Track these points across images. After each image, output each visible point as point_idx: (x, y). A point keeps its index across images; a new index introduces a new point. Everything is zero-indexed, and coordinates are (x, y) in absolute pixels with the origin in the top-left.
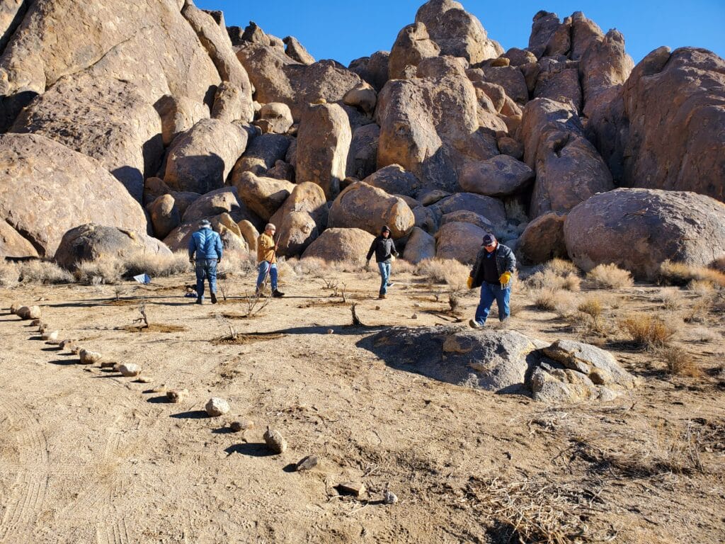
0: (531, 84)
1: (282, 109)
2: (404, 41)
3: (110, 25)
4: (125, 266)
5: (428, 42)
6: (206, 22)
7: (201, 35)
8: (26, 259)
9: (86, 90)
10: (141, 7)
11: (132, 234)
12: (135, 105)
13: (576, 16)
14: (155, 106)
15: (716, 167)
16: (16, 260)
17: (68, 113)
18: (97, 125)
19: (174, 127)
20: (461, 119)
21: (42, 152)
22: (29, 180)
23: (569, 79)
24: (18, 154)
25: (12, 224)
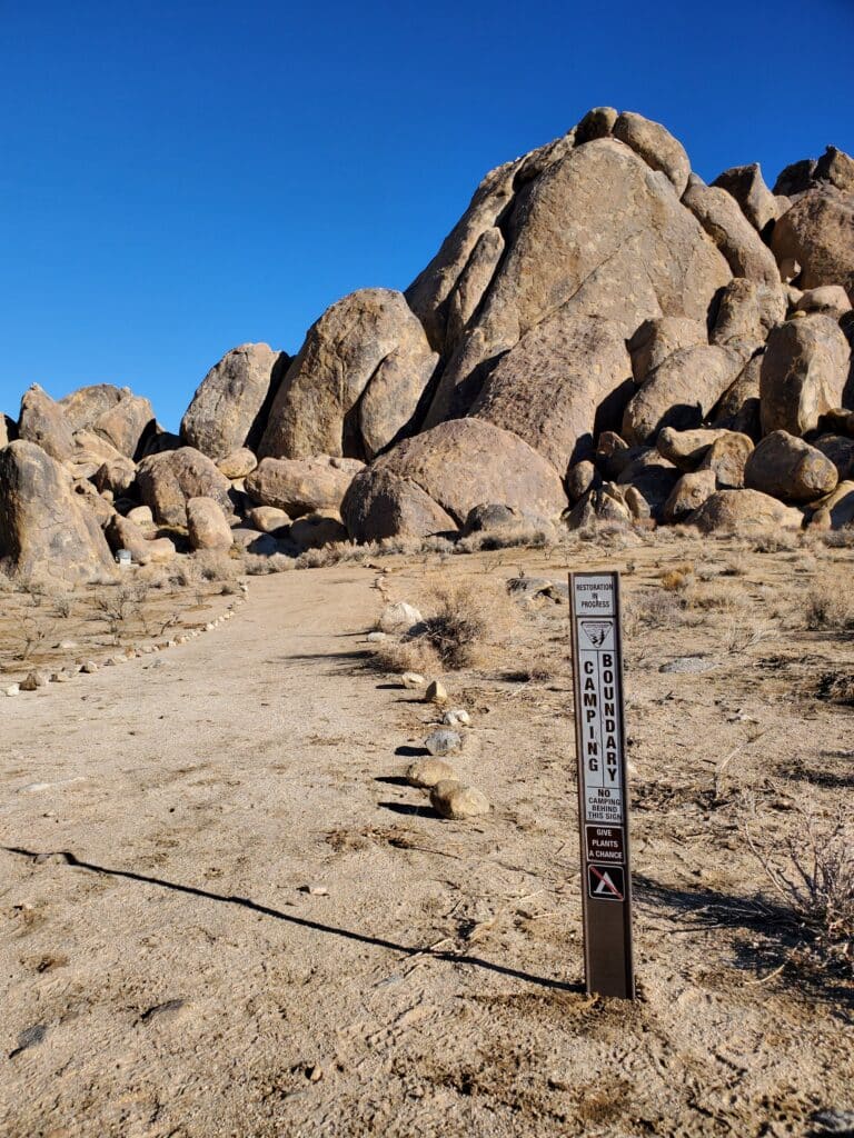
3: (590, 246)
6: (715, 201)
7: (706, 221)
9: (551, 338)
10: (627, 212)
11: (514, 510)
14: (628, 342)
17: (527, 372)
18: (550, 382)
22: (458, 464)
25: (441, 504)
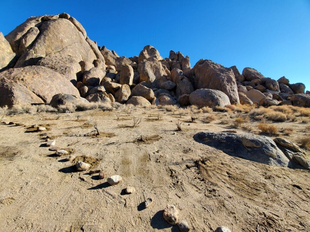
0: (171, 66)
1: (113, 67)
2: (142, 54)
3: (65, 41)
4: (76, 107)
5: (147, 55)
6: (92, 43)
7: (91, 46)
8: (39, 104)
9: (58, 57)
10: (74, 37)
11: (76, 97)
12: (73, 62)
13: (179, 52)
14: (79, 63)
15: (219, 85)
16: (35, 104)
17: (53, 62)
18: (62, 66)
19: (84, 69)
20: (159, 72)
21: (45, 71)
22: (40, 80)
23: (179, 65)
24: (37, 72)
25: (34, 93)
